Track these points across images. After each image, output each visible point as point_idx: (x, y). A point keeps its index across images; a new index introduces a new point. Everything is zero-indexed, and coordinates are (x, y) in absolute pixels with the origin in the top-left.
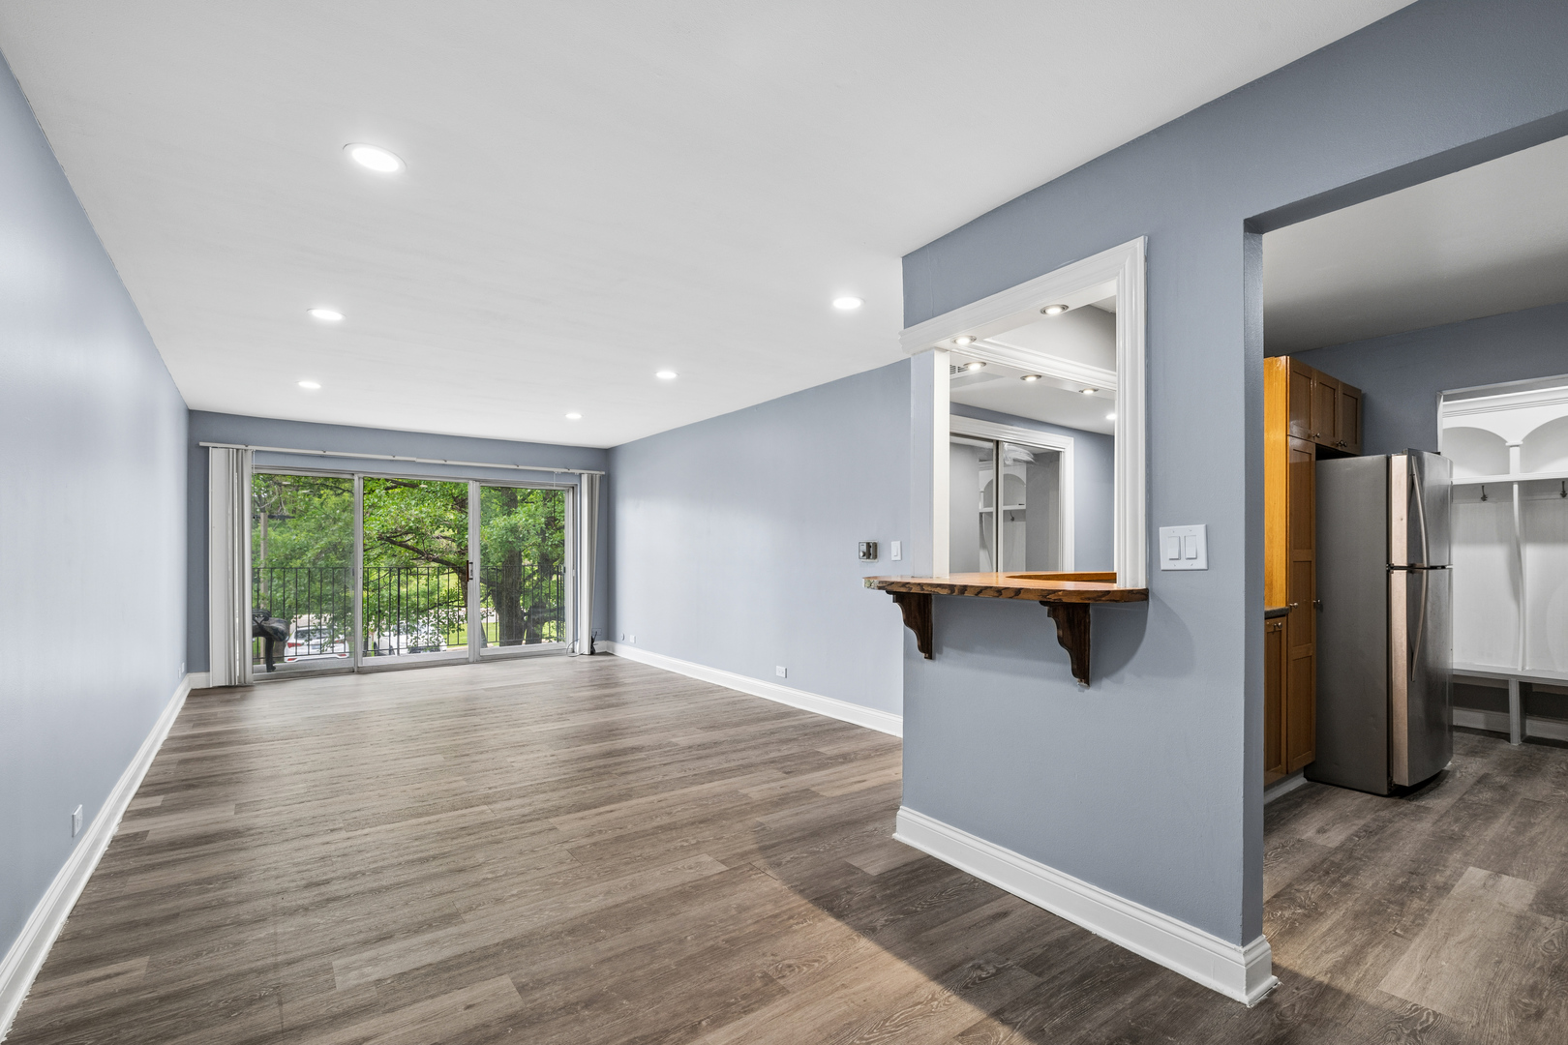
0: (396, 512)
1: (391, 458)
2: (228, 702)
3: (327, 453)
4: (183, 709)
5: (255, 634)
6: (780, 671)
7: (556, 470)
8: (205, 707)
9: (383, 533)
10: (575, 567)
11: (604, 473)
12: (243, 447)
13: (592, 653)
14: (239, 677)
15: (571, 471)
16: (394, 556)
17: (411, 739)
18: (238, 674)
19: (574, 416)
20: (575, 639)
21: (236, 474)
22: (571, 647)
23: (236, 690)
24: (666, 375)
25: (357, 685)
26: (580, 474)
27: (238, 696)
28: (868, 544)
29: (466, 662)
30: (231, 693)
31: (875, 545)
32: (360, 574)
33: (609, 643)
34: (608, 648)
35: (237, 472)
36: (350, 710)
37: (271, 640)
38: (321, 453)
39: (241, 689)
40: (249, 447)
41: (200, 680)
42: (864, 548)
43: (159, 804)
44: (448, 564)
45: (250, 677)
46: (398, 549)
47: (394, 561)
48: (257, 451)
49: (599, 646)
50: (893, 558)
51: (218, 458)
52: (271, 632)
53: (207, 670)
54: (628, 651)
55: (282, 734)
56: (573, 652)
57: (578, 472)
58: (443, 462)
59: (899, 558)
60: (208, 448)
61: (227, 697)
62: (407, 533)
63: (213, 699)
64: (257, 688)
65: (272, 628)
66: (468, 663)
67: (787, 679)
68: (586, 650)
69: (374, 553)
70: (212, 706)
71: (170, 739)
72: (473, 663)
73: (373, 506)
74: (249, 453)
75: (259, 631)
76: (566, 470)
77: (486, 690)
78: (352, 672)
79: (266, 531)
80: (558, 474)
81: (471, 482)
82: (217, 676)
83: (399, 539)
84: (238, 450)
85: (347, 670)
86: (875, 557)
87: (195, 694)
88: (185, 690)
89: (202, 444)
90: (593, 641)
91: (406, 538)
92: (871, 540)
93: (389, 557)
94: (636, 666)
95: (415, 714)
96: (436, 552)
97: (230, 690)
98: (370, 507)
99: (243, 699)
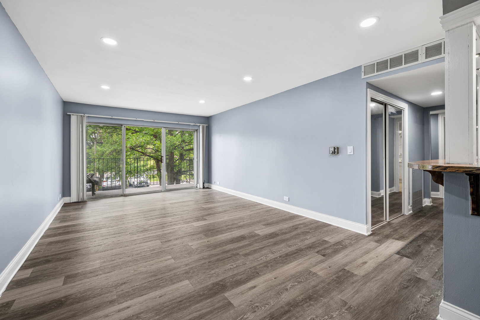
0: (135, 140)
1: (135, 119)
2: (76, 209)
3: (113, 117)
4: (59, 213)
5: (88, 182)
6: (286, 198)
7: (191, 124)
8: (67, 212)
9: (131, 146)
10: (197, 158)
11: (207, 125)
12: (83, 115)
13: (204, 188)
14: (82, 198)
15: (196, 124)
16: (135, 154)
17: (146, 230)
18: (81, 197)
19: (202, 102)
20: (198, 183)
21: (80, 125)
22: (196, 185)
23: (80, 203)
24: (248, 79)
25: (124, 201)
26: (199, 125)
27: (80, 206)
28: (334, 148)
29: (161, 192)
30: (78, 205)
31: (338, 148)
32: (125, 160)
33: (209, 184)
34: (209, 186)
35: (81, 124)
36: (121, 214)
37: (94, 184)
38: (111, 117)
39: (82, 203)
40: (85, 115)
41: (67, 200)
42: (333, 149)
43: (28, 276)
44: (152, 157)
45: (85, 198)
46: (136, 152)
47: (135, 156)
48: (88, 116)
49: (206, 185)
50: (349, 154)
51: (74, 119)
52: (94, 182)
53: (70, 196)
54: (216, 187)
55: (93, 227)
56: (197, 187)
57: (198, 125)
58: (153, 121)
59: (352, 153)
60: (70, 115)
61: (76, 207)
62: (139, 147)
63: (71, 208)
64: (88, 202)
65: (94, 180)
66: (162, 192)
67: (289, 202)
68: (202, 187)
69: (129, 153)
70: (70, 212)
71: (49, 229)
72: (163, 192)
73: (128, 138)
74: (85, 117)
75: (89, 181)
76: (195, 124)
77: (171, 204)
78: (122, 196)
79: (96, 147)
80: (192, 125)
81: (162, 128)
82: (74, 198)
83: (137, 149)
84: (81, 116)
85: (120, 195)
86: (338, 153)
87: (66, 205)
88: (61, 204)
89: (68, 113)
90: (204, 183)
91: (139, 148)
92: (336, 146)
93: (133, 155)
94: (221, 193)
95: (146, 216)
96: (148, 153)
97: (78, 203)
98: (127, 139)
99: (82, 208)
